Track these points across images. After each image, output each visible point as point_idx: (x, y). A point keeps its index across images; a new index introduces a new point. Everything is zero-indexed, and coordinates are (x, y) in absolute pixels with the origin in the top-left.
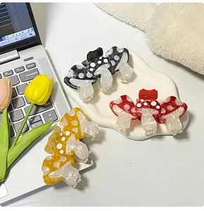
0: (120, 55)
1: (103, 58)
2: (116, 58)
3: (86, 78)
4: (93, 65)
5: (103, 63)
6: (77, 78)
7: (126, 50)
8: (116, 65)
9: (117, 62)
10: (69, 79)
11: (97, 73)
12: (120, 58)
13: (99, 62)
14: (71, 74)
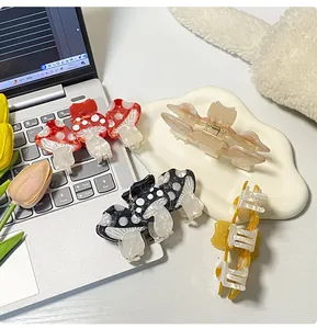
0: (181, 181)
1: (156, 190)
2: (176, 186)
3: (130, 225)
4: (140, 202)
5: (156, 198)
6: (117, 225)
7: (190, 173)
8: (177, 199)
9: (178, 194)
10: (105, 228)
11: (147, 216)
12: (182, 185)
13: (150, 197)
14: (107, 220)
